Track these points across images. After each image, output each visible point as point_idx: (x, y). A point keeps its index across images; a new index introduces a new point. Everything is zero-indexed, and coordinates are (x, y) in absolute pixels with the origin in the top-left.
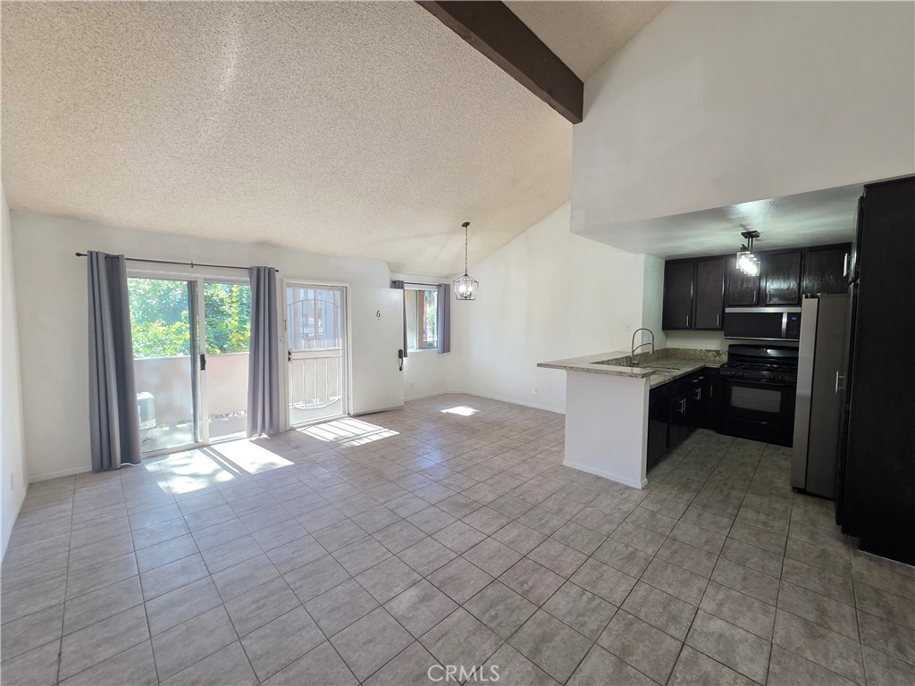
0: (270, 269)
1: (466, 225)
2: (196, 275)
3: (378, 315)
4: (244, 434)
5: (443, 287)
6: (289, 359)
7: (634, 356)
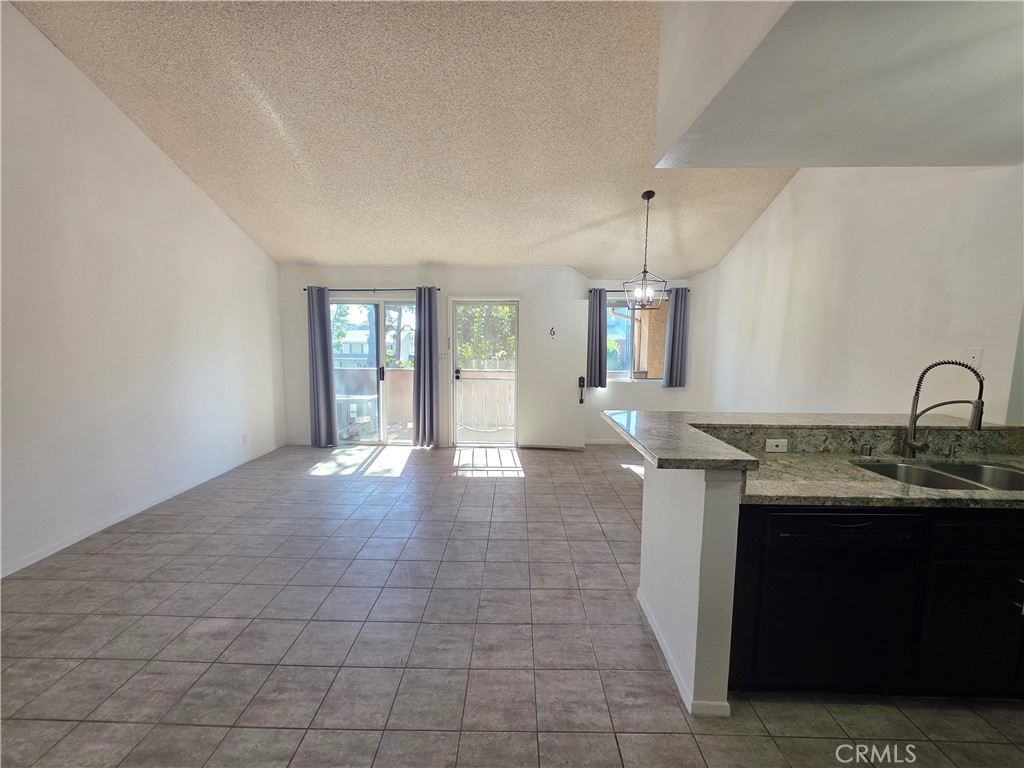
0: (430, 289)
1: (649, 195)
2: (379, 298)
3: (552, 332)
4: (411, 441)
5: (674, 292)
6: (458, 378)
7: (916, 429)
